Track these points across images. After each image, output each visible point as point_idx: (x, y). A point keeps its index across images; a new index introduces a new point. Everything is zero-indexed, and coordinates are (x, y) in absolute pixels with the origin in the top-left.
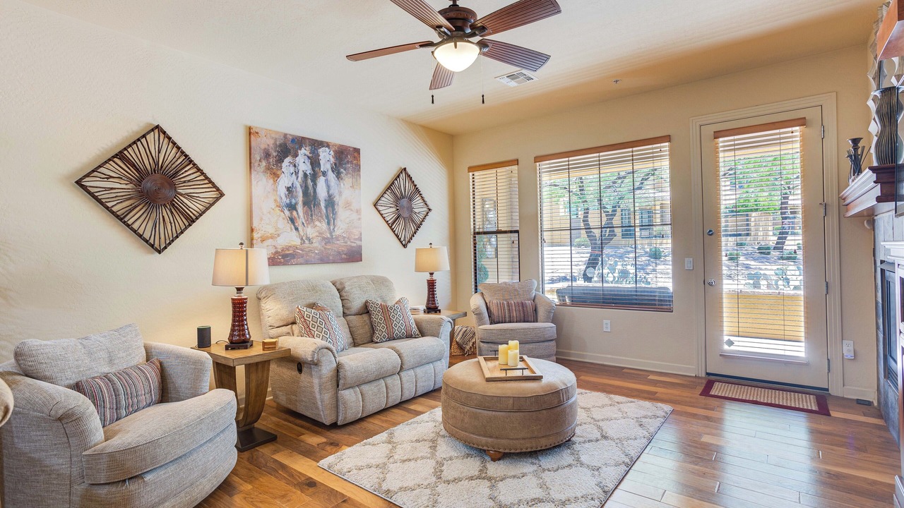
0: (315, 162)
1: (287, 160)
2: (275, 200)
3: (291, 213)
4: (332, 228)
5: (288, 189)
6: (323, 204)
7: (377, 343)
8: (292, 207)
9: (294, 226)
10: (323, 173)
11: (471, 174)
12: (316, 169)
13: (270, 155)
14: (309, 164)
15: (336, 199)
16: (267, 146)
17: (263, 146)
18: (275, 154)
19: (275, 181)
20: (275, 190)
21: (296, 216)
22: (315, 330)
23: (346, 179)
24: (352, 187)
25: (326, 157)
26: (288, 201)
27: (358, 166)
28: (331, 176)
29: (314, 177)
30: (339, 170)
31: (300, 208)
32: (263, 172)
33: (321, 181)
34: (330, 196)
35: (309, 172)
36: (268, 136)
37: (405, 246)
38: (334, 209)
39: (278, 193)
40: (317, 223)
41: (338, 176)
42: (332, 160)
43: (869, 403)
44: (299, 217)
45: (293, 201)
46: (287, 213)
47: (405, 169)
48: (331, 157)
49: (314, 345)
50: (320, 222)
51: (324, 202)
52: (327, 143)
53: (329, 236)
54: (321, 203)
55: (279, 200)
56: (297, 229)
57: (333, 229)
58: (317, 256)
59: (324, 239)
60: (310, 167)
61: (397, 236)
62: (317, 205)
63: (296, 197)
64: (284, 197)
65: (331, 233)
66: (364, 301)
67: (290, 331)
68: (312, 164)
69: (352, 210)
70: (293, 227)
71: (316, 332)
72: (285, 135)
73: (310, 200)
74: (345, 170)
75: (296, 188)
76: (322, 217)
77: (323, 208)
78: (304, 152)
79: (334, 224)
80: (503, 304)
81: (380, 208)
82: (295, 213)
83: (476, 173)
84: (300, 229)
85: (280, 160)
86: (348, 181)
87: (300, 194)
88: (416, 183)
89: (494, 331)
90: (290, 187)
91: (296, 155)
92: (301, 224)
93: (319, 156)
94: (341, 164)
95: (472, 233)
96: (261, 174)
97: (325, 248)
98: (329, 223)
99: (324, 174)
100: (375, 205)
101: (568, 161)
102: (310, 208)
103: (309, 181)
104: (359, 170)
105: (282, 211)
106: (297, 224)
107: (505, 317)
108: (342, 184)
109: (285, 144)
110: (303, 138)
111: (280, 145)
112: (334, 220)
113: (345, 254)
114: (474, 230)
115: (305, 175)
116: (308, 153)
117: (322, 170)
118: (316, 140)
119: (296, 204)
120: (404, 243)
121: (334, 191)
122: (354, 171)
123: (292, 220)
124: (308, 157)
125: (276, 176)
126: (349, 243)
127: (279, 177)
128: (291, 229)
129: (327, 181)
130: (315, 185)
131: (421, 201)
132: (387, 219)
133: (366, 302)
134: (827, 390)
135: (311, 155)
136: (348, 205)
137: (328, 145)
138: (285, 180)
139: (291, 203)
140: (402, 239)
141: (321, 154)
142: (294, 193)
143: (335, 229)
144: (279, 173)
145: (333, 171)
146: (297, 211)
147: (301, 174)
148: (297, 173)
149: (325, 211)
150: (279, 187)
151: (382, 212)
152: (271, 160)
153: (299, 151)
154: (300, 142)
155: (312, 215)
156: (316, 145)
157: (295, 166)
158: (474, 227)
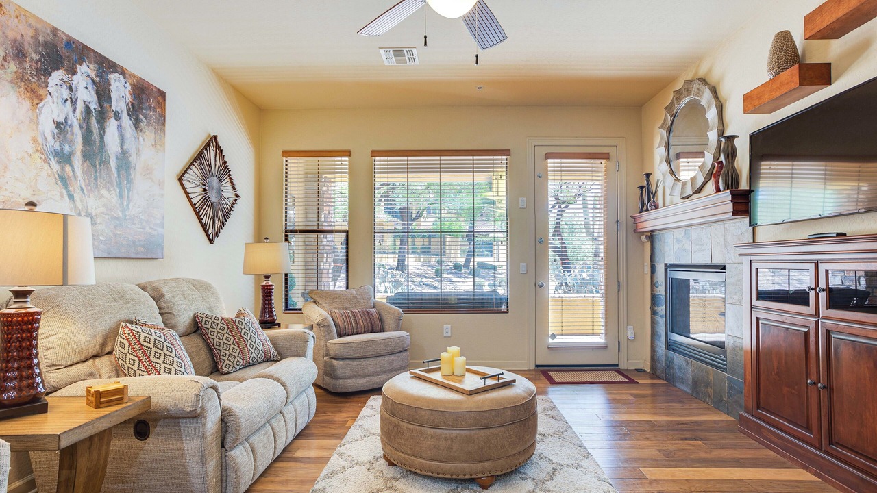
0: (103, 93)
1: (57, 76)
2: (34, 140)
3: (63, 169)
4: (125, 203)
5: (58, 125)
6: (113, 163)
7: (228, 373)
8: (64, 158)
9: (67, 191)
10: (115, 114)
11: (284, 159)
12: (105, 104)
13: (25, 55)
14: (93, 93)
15: (133, 158)
16: (19, 38)
17: (11, 35)
18: (35, 57)
19: (34, 106)
20: (35, 121)
21: (71, 174)
22: (161, 361)
23: (147, 133)
24: (154, 146)
25: (120, 91)
26: (57, 146)
27: (163, 116)
28: (127, 121)
29: (102, 117)
30: (137, 116)
31: (77, 160)
32: (11, 82)
33: (112, 125)
34: (124, 152)
35: (94, 105)
36: (22, 18)
37: (211, 241)
38: (128, 175)
39: (40, 128)
40: (104, 192)
41: (137, 123)
42: (129, 98)
43: (644, 371)
44: (75, 178)
45: (67, 149)
46: (55, 166)
47: (215, 137)
48: (127, 93)
49: (194, 384)
50: (108, 190)
51: (115, 160)
52: (122, 68)
53: (121, 215)
54: (111, 160)
55: (40, 140)
56: (71, 197)
57: (128, 205)
58: (102, 246)
59: (114, 218)
60: (96, 98)
61: (204, 226)
62: (105, 163)
63: (71, 143)
64: (50, 138)
65: (123, 211)
66: (192, 315)
67: (93, 370)
68: (98, 94)
69: (153, 181)
70: (64, 191)
71: (163, 365)
72: (55, 31)
73: (93, 151)
74: (146, 118)
75: (71, 126)
76: (111, 184)
77: (114, 169)
78: (85, 70)
79: (128, 197)
80: (347, 313)
81: (187, 184)
82: (68, 169)
83: (290, 160)
84: (77, 196)
85: (45, 71)
86: (149, 135)
87: (79, 139)
88: (226, 159)
89: (353, 345)
90: (62, 123)
91: (74, 73)
92: (78, 190)
93: (110, 85)
94: (140, 109)
95: (284, 231)
96: (8, 87)
97: (115, 235)
98: (121, 196)
99: (117, 115)
100: (180, 179)
101: (408, 160)
102: (94, 165)
103: (94, 121)
104: (163, 124)
105: (45, 161)
106: (71, 189)
107: (352, 329)
108: (141, 139)
109: (55, 46)
110: (85, 46)
111: (46, 45)
112: (129, 191)
113: (143, 246)
114: (286, 228)
115: (88, 110)
116: (93, 74)
117: (113, 107)
118: (107, 59)
119: (71, 154)
120: (211, 236)
121: (130, 145)
122: (157, 123)
123: (64, 180)
124: (93, 81)
125: (36, 96)
126: (147, 229)
127: (41, 100)
128: (62, 196)
129: (120, 127)
130: (102, 129)
131: (229, 184)
132: (194, 201)
133: (196, 316)
134: (617, 365)
135: (98, 79)
136: (148, 171)
137: (123, 73)
138: (53, 109)
139: (62, 150)
140: (210, 232)
141: (112, 82)
142: (69, 135)
143: (130, 206)
144: (41, 92)
145: (129, 115)
146: (72, 166)
147: (80, 106)
148: (74, 102)
149: (116, 175)
150: (42, 118)
151: (188, 191)
152: (28, 65)
153: (78, 66)
154: (79, 52)
155: (96, 179)
156: (106, 66)
157: (71, 89)
158: (286, 224)
